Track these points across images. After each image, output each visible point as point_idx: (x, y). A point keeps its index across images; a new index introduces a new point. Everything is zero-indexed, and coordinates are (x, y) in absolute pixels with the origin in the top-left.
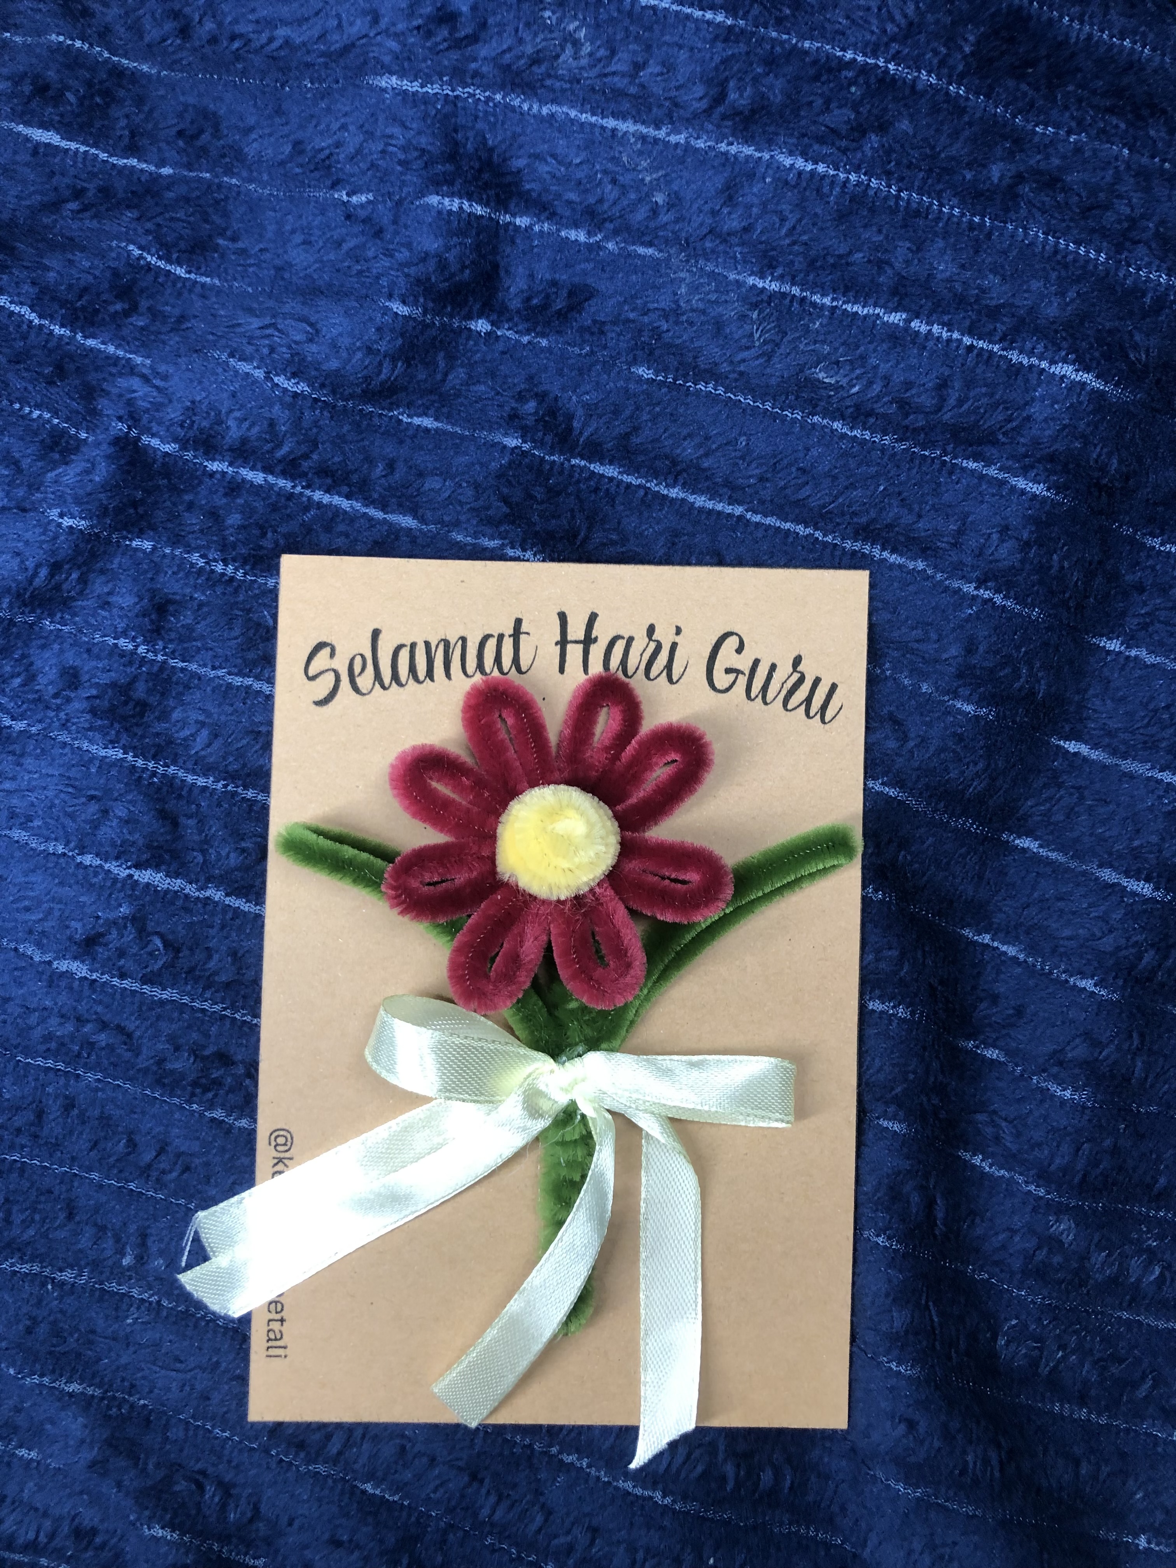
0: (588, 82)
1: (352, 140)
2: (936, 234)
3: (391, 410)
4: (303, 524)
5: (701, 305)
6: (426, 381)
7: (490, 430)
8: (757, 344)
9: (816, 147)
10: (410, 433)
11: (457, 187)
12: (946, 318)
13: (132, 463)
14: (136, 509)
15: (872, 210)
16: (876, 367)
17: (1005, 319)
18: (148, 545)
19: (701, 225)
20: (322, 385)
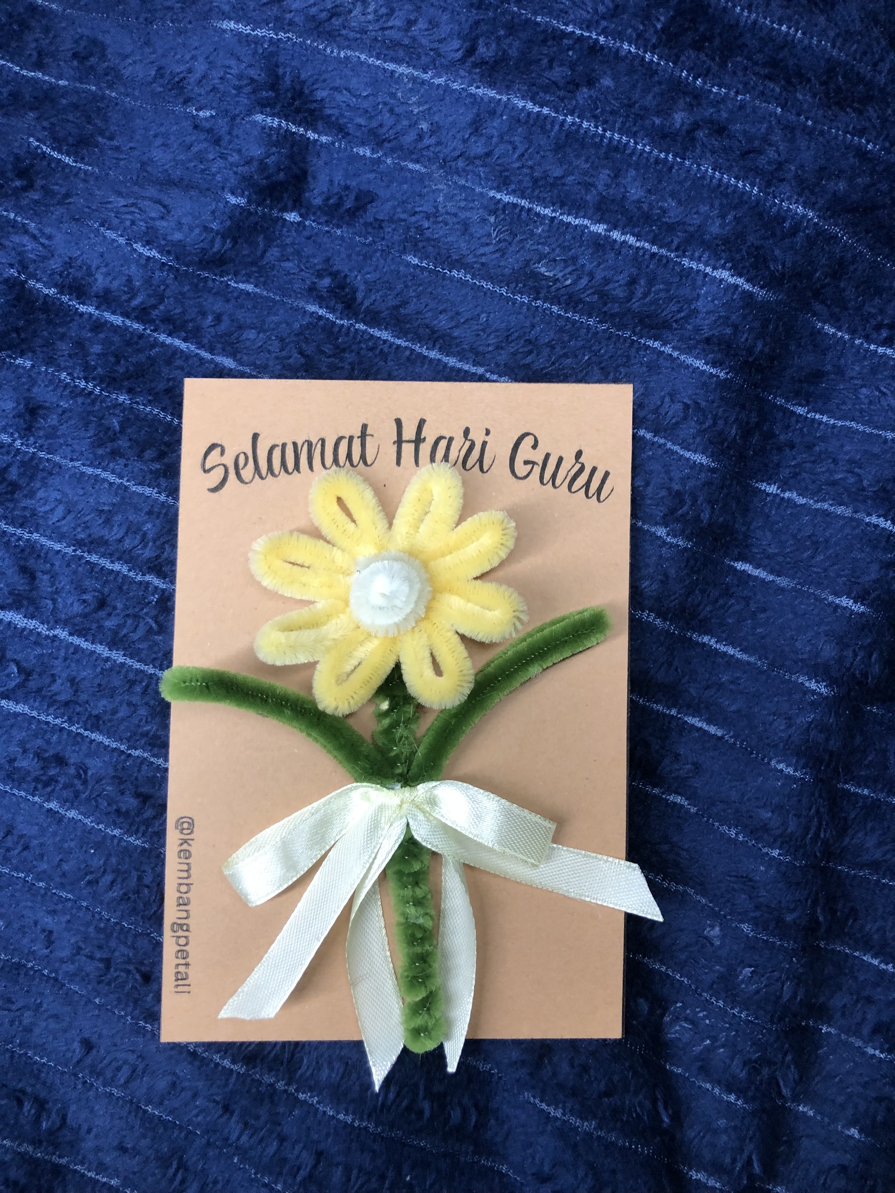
0: (373, 33)
1: (200, 67)
2: (629, 165)
3: (221, 276)
4: (149, 358)
5: (454, 210)
6: (248, 255)
7: (296, 298)
8: (494, 242)
9: (542, 94)
10: (235, 294)
11: (277, 109)
12: (636, 230)
13: (18, 299)
14: (18, 335)
15: (583, 146)
16: (583, 266)
17: (679, 234)
18: (28, 364)
19: (454, 149)
20: (169, 253)
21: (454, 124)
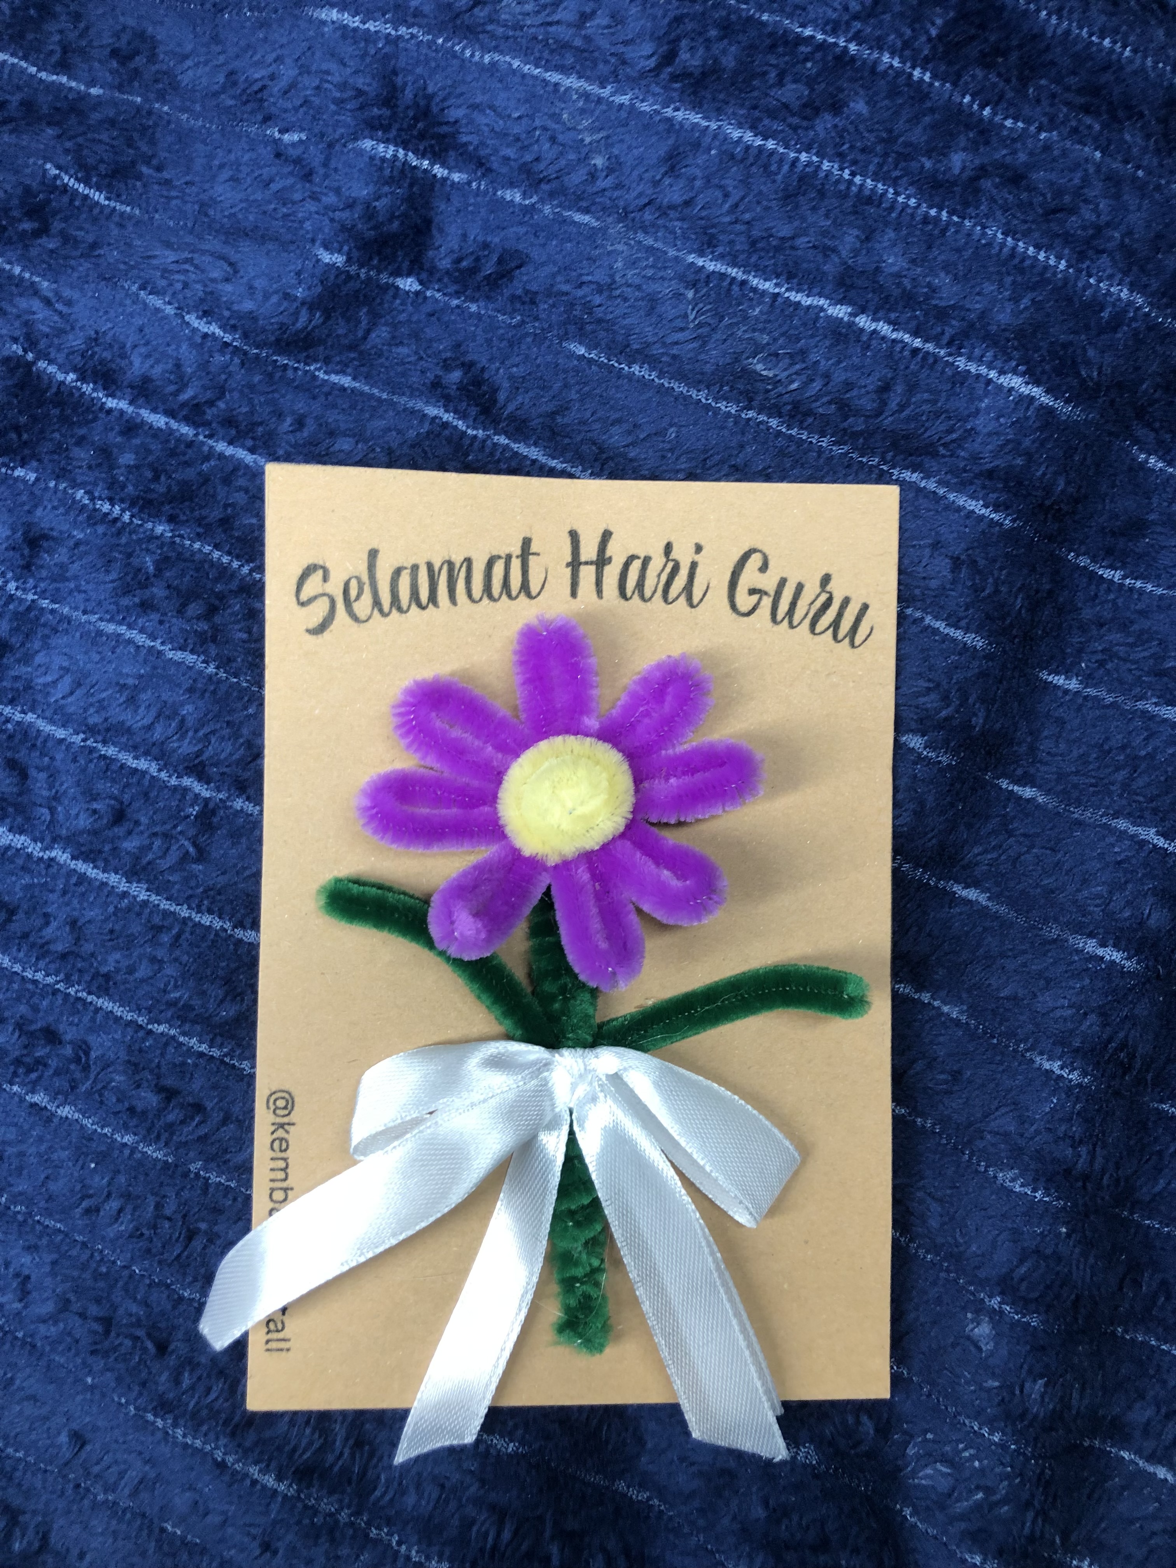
0: (533, 30)
1: (288, 72)
2: (887, 224)
3: (306, 364)
4: (200, 474)
5: (637, 281)
6: (346, 335)
7: (411, 396)
8: (692, 326)
9: (766, 122)
10: (326, 389)
11: (393, 133)
12: (893, 316)
13: (21, 386)
14: (19, 435)
15: (822, 194)
16: (817, 364)
17: (954, 322)
18: (32, 477)
19: (640, 195)
20: (234, 328)
21: (640, 159)
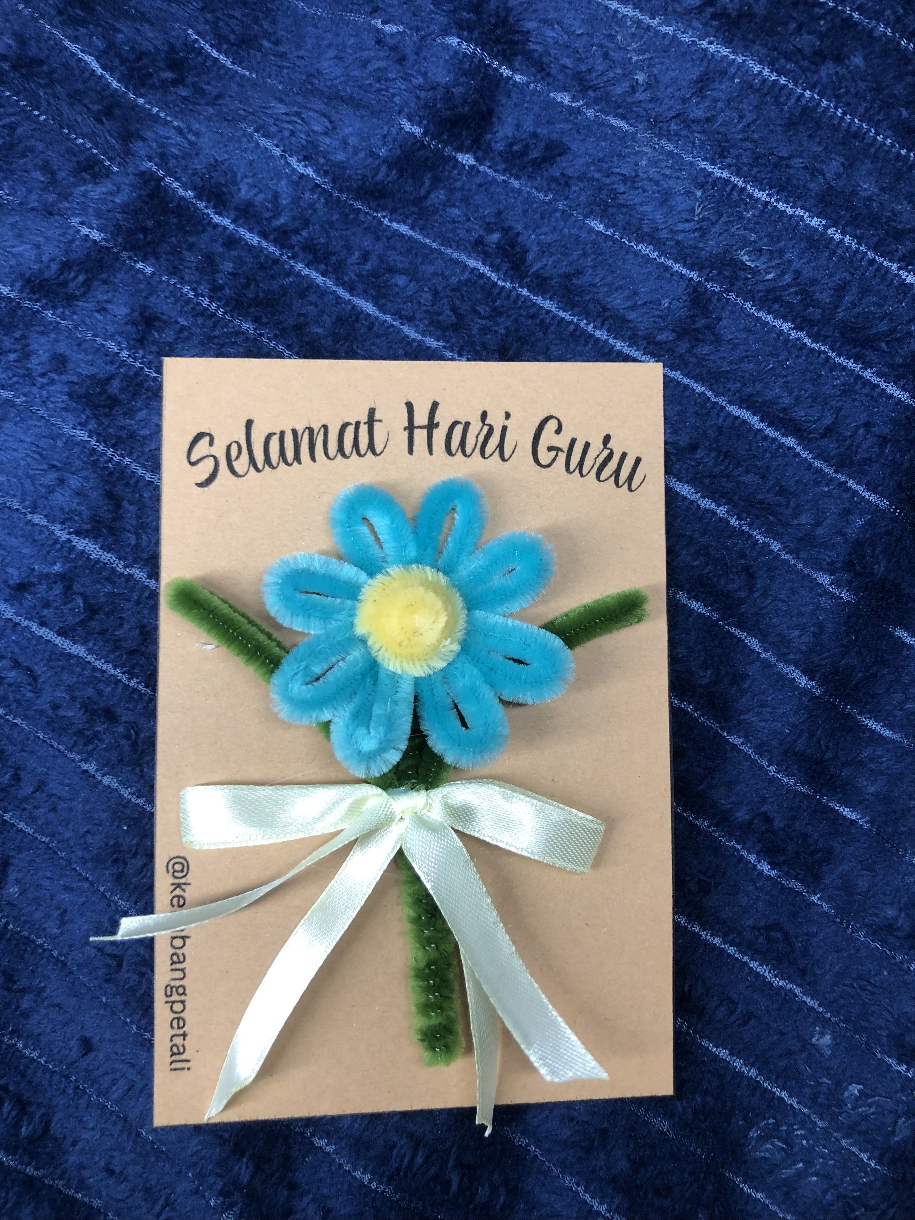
2: (866, 156)
3: (375, 211)
4: (281, 287)
5: (657, 177)
6: (411, 193)
7: (457, 249)
8: (696, 219)
9: (782, 61)
10: (387, 234)
11: (476, 34)
12: (858, 232)
13: (151, 196)
14: (145, 236)
15: (818, 125)
16: (790, 261)
17: (907, 242)
18: (149, 270)
19: (670, 109)
20: (326, 173)
21: (674, 80)
